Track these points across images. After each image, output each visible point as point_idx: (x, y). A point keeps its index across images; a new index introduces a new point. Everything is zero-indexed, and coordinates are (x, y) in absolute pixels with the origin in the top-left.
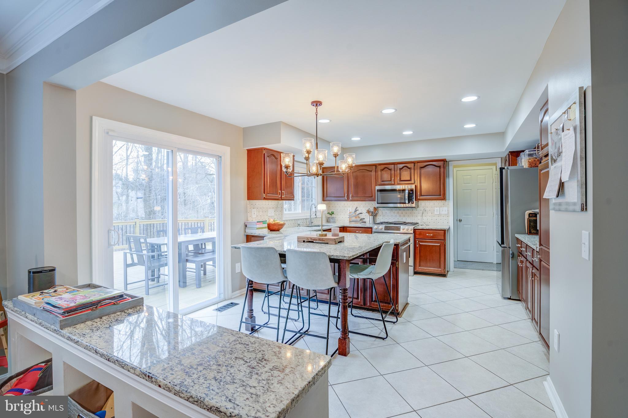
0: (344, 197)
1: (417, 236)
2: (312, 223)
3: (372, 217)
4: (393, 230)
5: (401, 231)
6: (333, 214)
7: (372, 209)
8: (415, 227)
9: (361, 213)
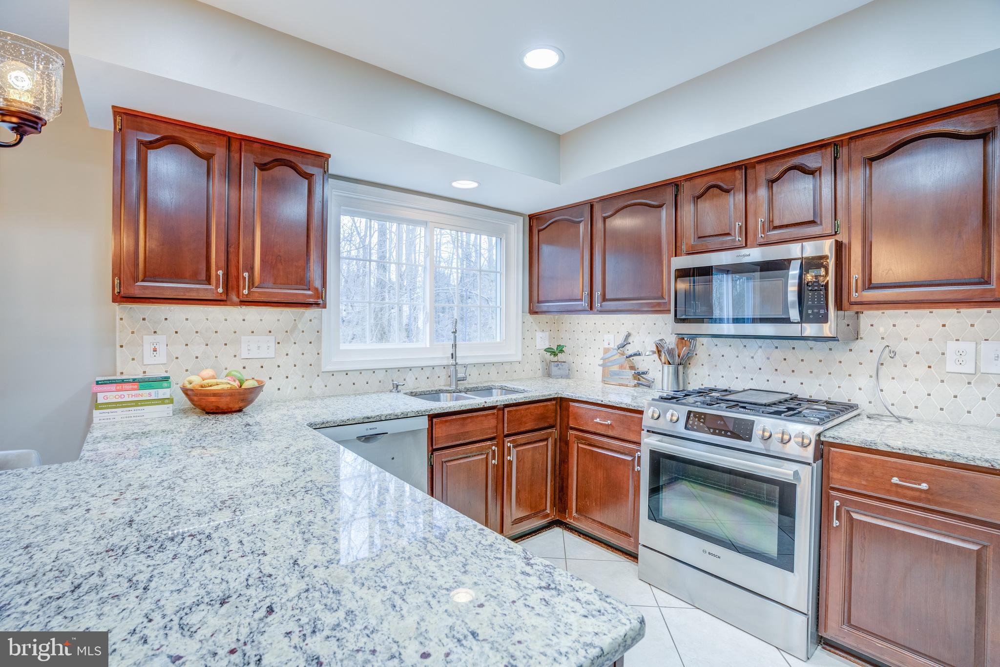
0: (581, 300)
1: (834, 475)
2: (464, 379)
3: (671, 368)
4: (720, 434)
5: (756, 444)
6: (562, 351)
7: (671, 341)
8: (828, 434)
9: (635, 355)
